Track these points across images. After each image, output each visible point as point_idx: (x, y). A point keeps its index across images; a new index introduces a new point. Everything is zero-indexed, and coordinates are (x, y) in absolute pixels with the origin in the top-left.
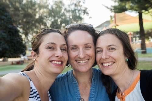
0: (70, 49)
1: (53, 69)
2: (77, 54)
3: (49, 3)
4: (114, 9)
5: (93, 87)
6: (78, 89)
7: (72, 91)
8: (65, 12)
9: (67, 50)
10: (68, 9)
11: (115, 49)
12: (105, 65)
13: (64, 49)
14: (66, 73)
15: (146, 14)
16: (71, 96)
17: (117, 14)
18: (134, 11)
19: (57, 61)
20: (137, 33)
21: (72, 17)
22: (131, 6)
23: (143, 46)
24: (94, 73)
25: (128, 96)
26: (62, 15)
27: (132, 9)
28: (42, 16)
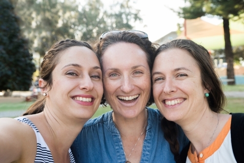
0: (106, 76)
1: (77, 110)
2: (119, 85)
3: (80, 3)
4: (184, 13)
5: (149, 143)
6: (121, 145)
7: (111, 149)
8: (105, 17)
9: (101, 77)
10: (109, 12)
11: (186, 75)
12: (168, 103)
13: (96, 76)
14: (101, 117)
15: (235, 21)
16: (110, 157)
17: (188, 21)
18: (216, 16)
19: (83, 97)
20: (220, 51)
21: (116, 24)
22: (211, 8)
23: (230, 72)
24: (150, 117)
25: (209, 159)
26: (100, 23)
27: (212, 12)
28: (67, 24)
